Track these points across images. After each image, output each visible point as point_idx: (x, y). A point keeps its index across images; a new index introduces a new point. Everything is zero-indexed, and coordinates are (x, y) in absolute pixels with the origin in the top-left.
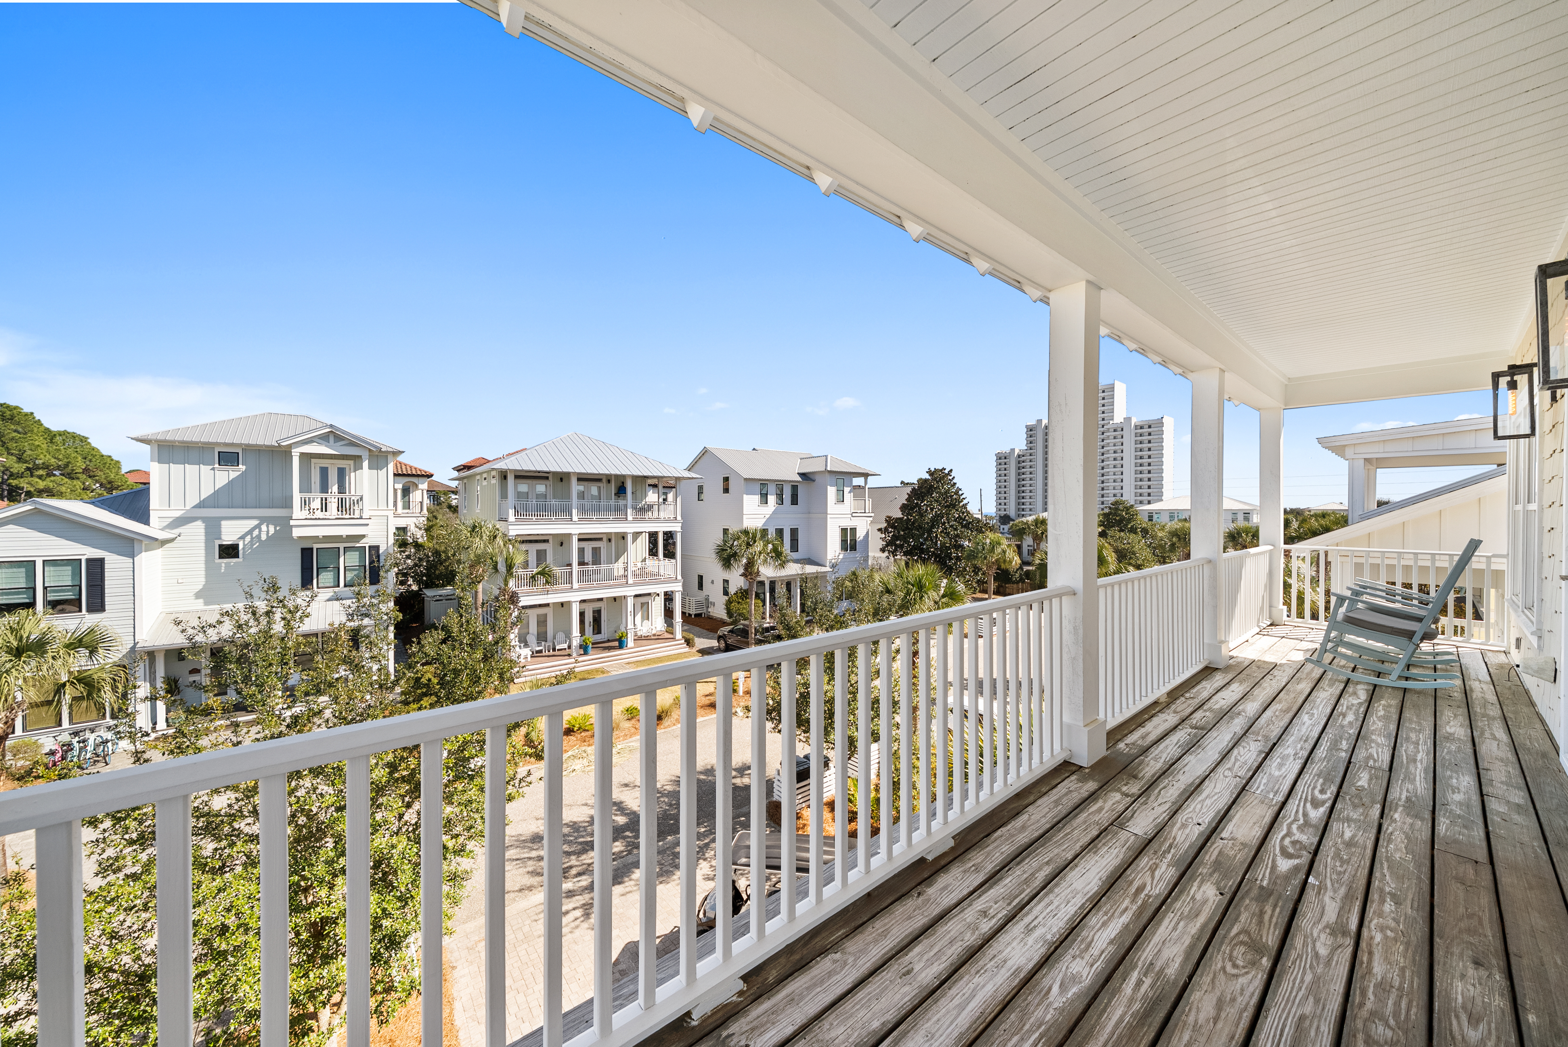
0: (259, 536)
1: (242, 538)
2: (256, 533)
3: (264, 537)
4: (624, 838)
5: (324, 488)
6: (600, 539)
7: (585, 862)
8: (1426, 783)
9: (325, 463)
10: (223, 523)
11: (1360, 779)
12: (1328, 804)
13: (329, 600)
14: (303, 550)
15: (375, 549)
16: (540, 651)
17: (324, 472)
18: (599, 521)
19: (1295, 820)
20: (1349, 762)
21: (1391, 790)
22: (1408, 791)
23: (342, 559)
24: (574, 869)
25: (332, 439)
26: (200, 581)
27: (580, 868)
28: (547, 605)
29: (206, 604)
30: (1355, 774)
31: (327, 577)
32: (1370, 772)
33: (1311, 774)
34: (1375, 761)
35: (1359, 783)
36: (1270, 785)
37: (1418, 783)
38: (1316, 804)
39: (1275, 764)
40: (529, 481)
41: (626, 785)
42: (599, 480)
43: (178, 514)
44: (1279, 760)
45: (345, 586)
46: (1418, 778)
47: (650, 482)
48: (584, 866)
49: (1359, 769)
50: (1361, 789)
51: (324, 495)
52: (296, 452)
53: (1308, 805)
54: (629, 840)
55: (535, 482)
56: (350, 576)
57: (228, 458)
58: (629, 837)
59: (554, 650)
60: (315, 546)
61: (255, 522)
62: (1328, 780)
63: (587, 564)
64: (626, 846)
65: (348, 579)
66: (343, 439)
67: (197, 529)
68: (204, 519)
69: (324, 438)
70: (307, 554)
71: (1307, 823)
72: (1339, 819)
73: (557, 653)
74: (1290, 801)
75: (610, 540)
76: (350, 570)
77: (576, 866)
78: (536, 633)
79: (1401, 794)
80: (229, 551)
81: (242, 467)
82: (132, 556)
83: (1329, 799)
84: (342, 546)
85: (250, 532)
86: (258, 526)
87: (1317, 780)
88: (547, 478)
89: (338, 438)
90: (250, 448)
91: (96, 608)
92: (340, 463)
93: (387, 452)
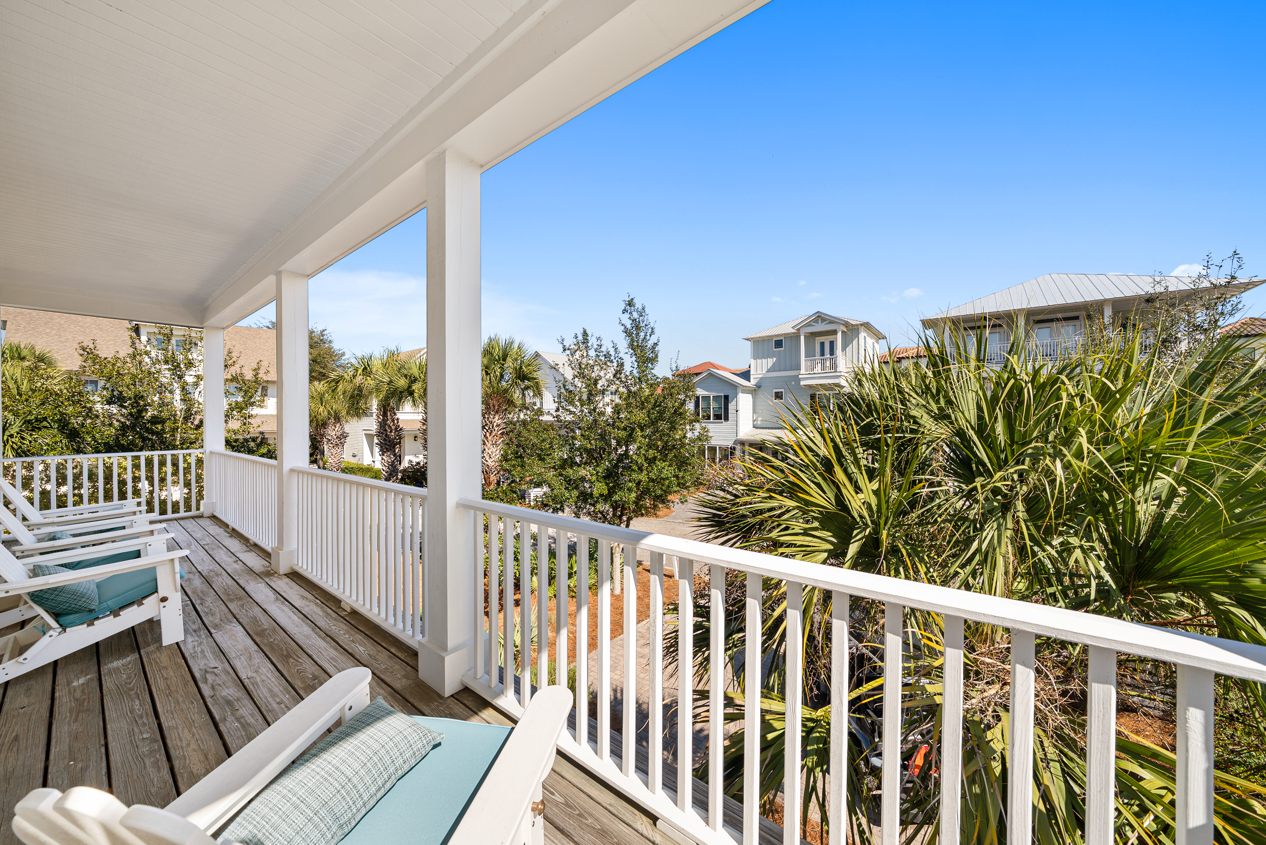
5: (823, 354)
9: (823, 338)
14: (811, 393)
25: (820, 320)
42: (1076, 318)
43: (760, 376)
51: (822, 357)
52: (802, 334)
57: (778, 345)
60: (817, 391)
66: (826, 319)
69: (816, 321)
70: (813, 395)
80: (779, 395)
81: (784, 349)
82: (737, 395)
88: (1001, 326)
89: (823, 320)
90: (787, 336)
91: (727, 419)
92: (831, 338)
93: (857, 325)
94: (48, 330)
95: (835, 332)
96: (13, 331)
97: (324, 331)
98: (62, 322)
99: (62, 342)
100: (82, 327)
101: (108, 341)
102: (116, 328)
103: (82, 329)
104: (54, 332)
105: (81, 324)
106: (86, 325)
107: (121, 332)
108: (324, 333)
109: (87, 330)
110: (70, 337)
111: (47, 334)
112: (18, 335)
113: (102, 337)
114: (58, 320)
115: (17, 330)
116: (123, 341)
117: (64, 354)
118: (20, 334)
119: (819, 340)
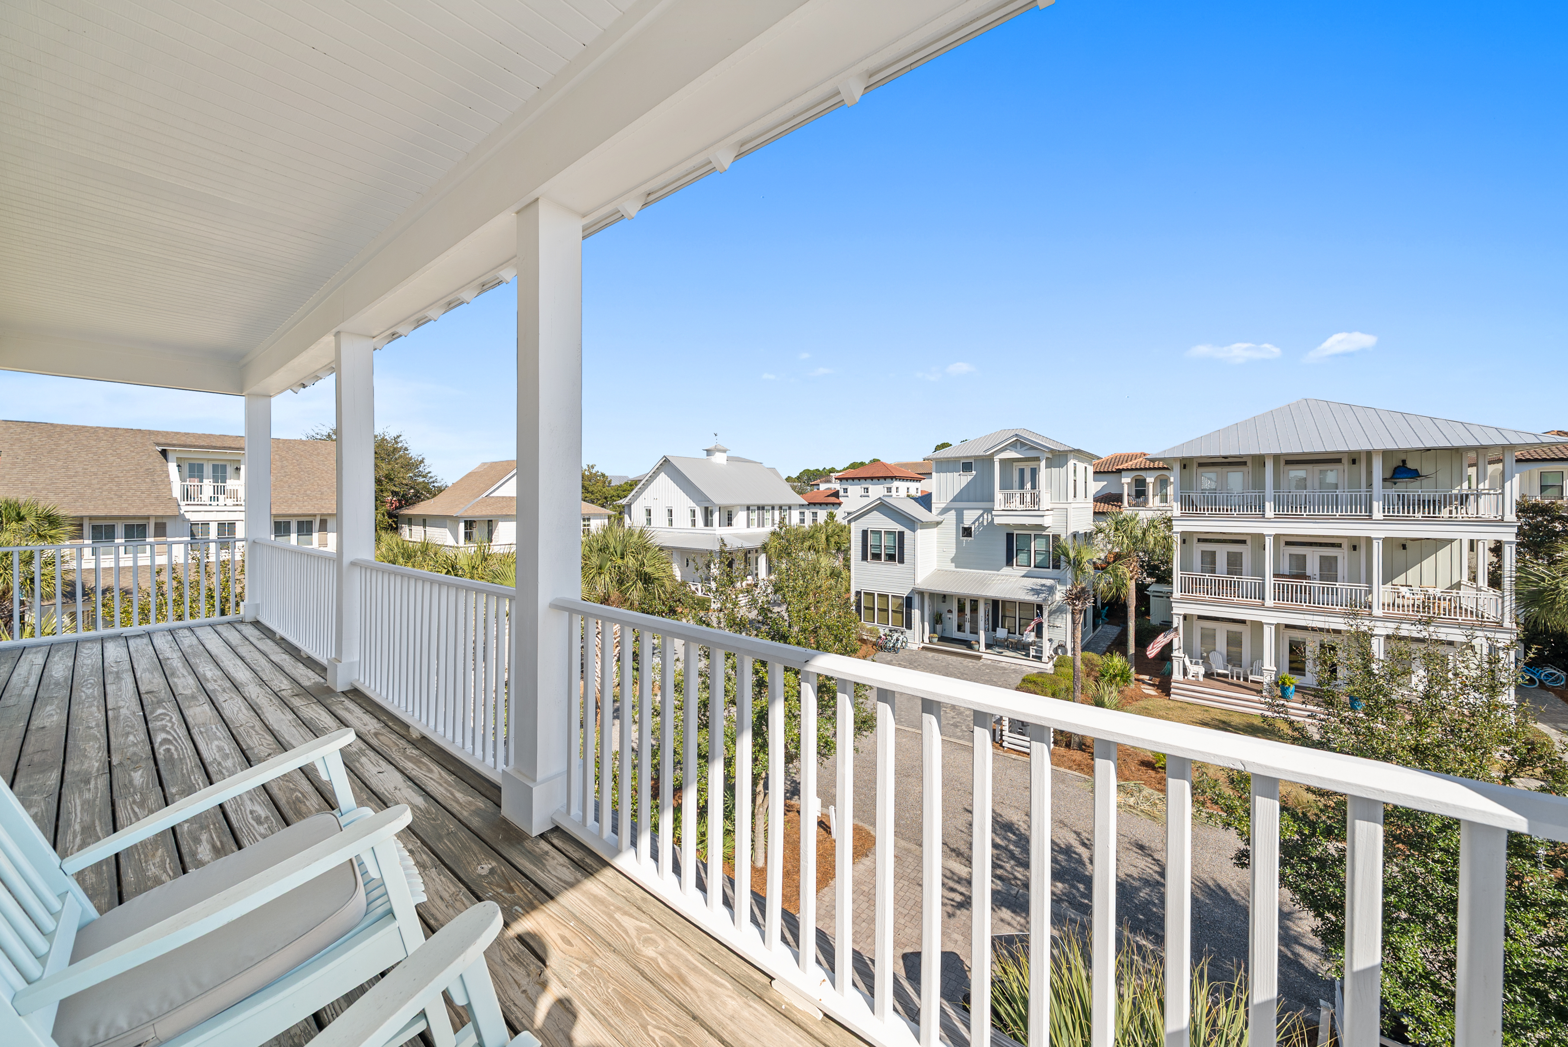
0: (983, 522)
1: (974, 523)
2: (981, 520)
3: (985, 523)
4: (1073, 886)
5: (1022, 486)
6: (1244, 542)
7: (1016, 873)
8: (68, 808)
9: (1022, 465)
10: (965, 512)
11: (142, 776)
12: (156, 746)
13: (1023, 576)
14: (1008, 534)
15: (1056, 537)
16: (1226, 676)
17: (1022, 471)
18: (1312, 519)
19: (172, 727)
20: (161, 784)
21: (107, 782)
22: (89, 790)
23: (1033, 544)
24: (1002, 871)
25: (1019, 445)
26: (952, 552)
27: (1006, 874)
28: (1243, 622)
29: (956, 567)
30: (148, 778)
31: (1022, 557)
32: (135, 788)
33: (189, 757)
34: (134, 802)
35: (140, 772)
36: (210, 733)
37: (78, 802)
38: (165, 741)
39: (226, 747)
40: (1218, 469)
41: (1141, 847)
42: (1338, 461)
43: (943, 506)
44: (228, 752)
45: (1035, 567)
46: (79, 808)
47: (1491, 455)
48: (1011, 876)
49: (148, 784)
50: (135, 770)
51: (1022, 491)
52: (997, 458)
53: (171, 738)
54: (1074, 891)
55: (1225, 469)
56: (1039, 558)
57: (967, 467)
58: (1078, 890)
59: (1246, 679)
60: (1016, 532)
61: (981, 512)
62: (170, 759)
63: (1309, 578)
64: (1064, 894)
65: (1037, 561)
66: (1026, 445)
67: (952, 515)
68: (956, 509)
69: (1013, 446)
70: (1010, 536)
71: (163, 729)
72: (143, 741)
73: (1249, 684)
74: (186, 733)
75: (1355, 548)
76: (1039, 554)
77: (1006, 870)
78: (1225, 652)
79: (96, 783)
80: (967, 532)
81: (974, 472)
82: (914, 531)
83: (159, 749)
84: (1033, 533)
85: (978, 519)
86: (982, 515)
87: (179, 755)
88: (1245, 463)
89: (1023, 444)
90: (977, 458)
91: (901, 561)
92: (1033, 464)
93: (1067, 451)
94: (53, 462)
95: (1037, 459)
96: (9, 465)
97: (398, 437)
98: (70, 449)
99: (70, 477)
100: (95, 454)
101: (128, 472)
102: (138, 453)
103: (95, 457)
104: (60, 463)
105: (94, 450)
106: (100, 451)
107: (144, 458)
108: (399, 440)
109: (102, 458)
110: (80, 470)
111: (51, 466)
112: (15, 471)
113: (120, 466)
114: (65, 447)
115: (14, 464)
116: (147, 470)
117: (72, 494)
118: (18, 469)
119: (1017, 466)
